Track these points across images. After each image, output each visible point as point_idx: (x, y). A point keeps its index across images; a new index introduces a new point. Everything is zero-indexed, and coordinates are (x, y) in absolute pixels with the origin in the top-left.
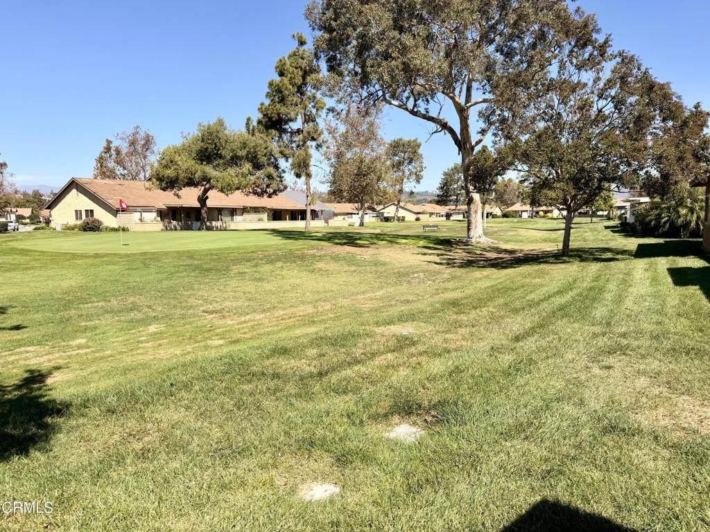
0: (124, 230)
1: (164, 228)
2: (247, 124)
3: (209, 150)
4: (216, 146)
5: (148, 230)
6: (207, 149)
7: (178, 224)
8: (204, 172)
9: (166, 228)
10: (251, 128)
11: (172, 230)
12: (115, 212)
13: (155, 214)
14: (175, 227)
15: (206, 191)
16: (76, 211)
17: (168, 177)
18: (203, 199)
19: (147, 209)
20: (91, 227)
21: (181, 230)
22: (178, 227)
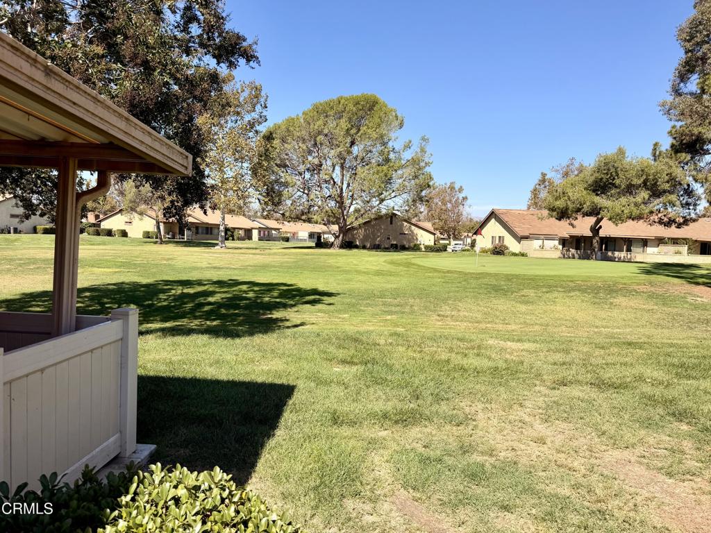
0: (523, 255)
1: (562, 256)
2: (655, 149)
3: (604, 180)
4: (611, 175)
5: (546, 256)
6: (601, 179)
7: (577, 253)
8: (593, 202)
9: (564, 256)
10: (657, 153)
11: (569, 258)
12: (520, 239)
13: (556, 242)
14: (573, 255)
15: (599, 221)
16: (493, 237)
17: (559, 208)
18: (595, 230)
19: (549, 237)
20: (499, 251)
21: (580, 258)
22: (576, 256)
